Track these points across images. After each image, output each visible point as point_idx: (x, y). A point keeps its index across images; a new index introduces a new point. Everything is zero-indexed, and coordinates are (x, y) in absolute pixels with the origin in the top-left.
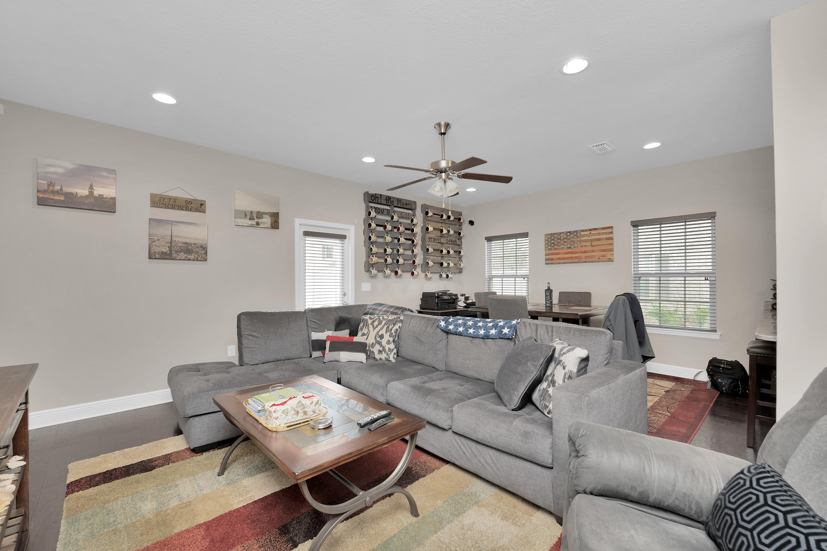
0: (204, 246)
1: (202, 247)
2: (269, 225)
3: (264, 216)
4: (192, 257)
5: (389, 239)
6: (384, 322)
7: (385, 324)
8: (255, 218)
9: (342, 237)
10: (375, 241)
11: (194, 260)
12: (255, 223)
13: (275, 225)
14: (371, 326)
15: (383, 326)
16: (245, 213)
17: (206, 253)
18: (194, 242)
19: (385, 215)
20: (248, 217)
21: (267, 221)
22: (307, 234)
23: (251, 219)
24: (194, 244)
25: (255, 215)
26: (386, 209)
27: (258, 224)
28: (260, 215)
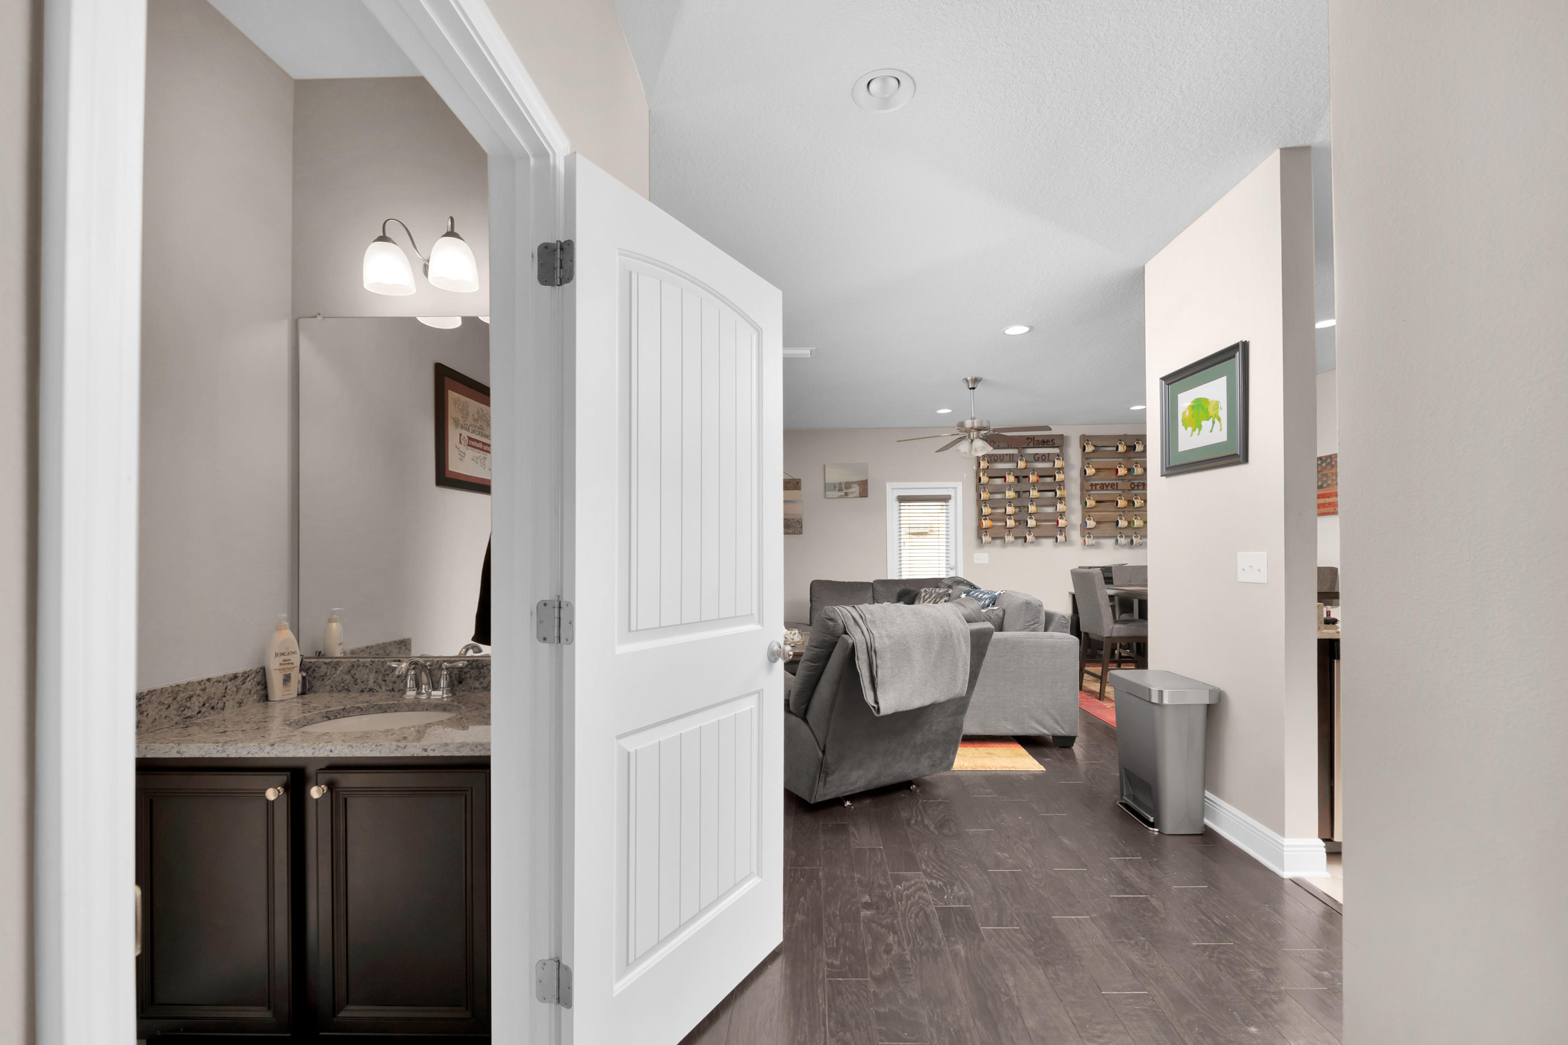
0: (800, 521)
1: (798, 521)
2: (857, 494)
3: (853, 485)
4: (791, 531)
5: (1010, 494)
6: (934, 595)
7: (934, 598)
8: (844, 488)
9: (945, 499)
10: (988, 498)
11: (792, 534)
12: (843, 494)
13: (864, 493)
14: (922, 599)
15: (932, 599)
16: (834, 485)
17: (801, 527)
18: (792, 517)
19: (1006, 462)
20: (837, 489)
21: (855, 489)
22: (902, 499)
23: (840, 490)
24: (792, 519)
25: (843, 486)
26: (1007, 455)
27: (846, 494)
28: (848, 485)
